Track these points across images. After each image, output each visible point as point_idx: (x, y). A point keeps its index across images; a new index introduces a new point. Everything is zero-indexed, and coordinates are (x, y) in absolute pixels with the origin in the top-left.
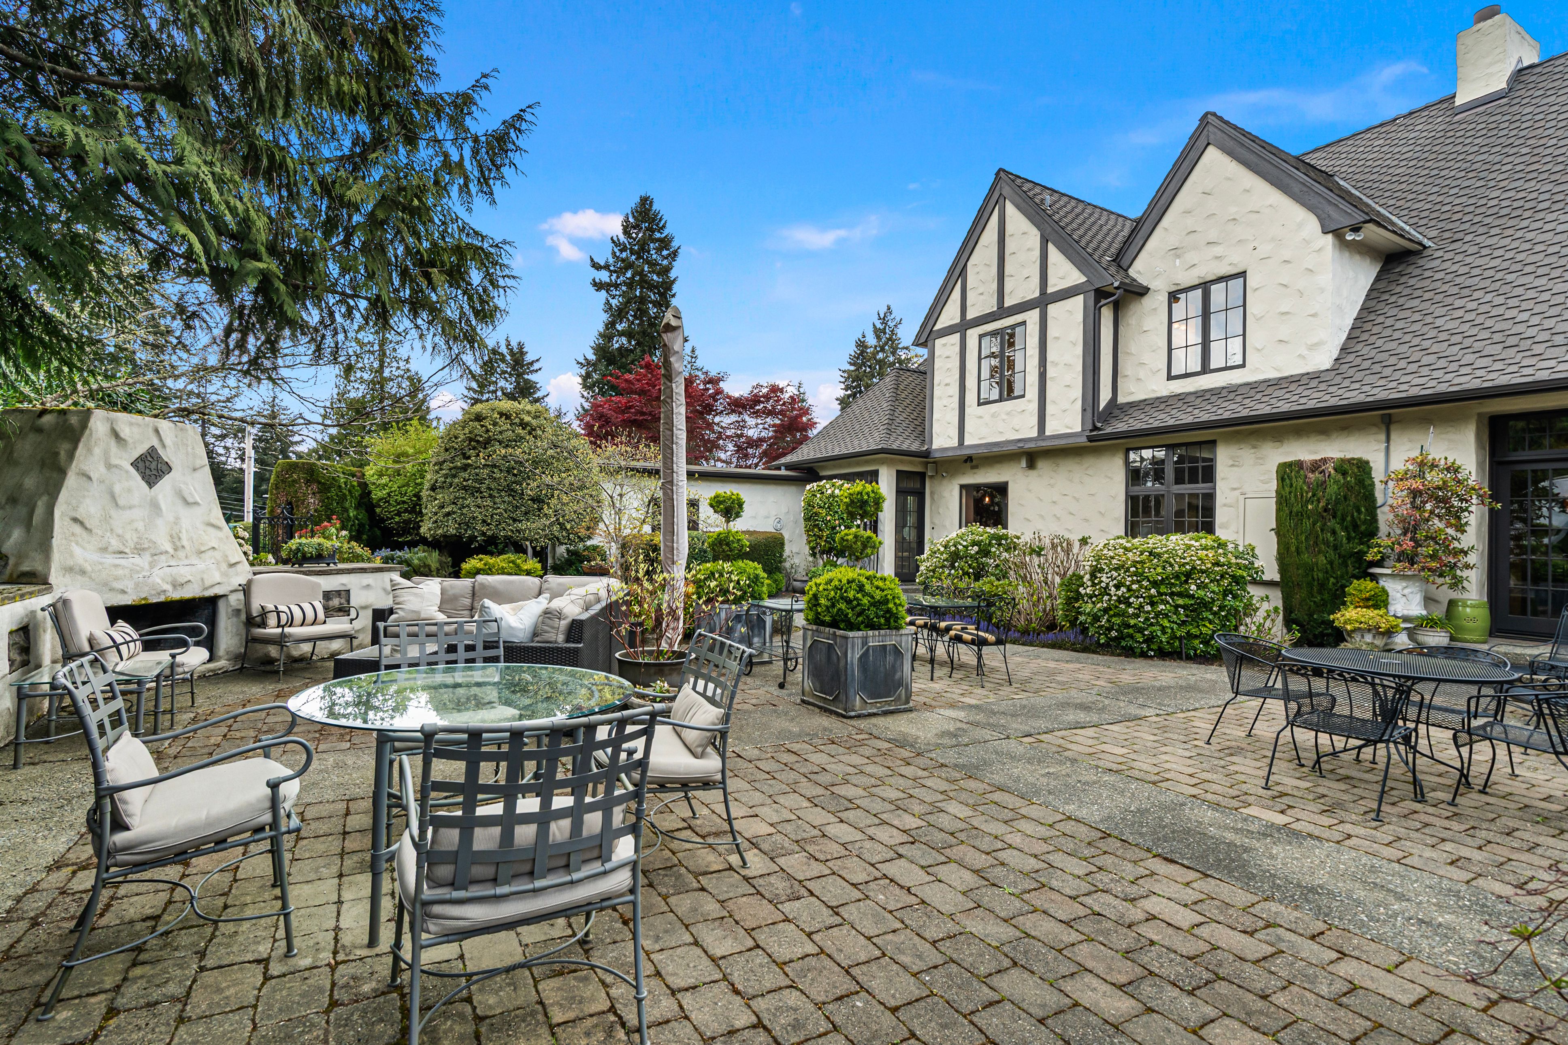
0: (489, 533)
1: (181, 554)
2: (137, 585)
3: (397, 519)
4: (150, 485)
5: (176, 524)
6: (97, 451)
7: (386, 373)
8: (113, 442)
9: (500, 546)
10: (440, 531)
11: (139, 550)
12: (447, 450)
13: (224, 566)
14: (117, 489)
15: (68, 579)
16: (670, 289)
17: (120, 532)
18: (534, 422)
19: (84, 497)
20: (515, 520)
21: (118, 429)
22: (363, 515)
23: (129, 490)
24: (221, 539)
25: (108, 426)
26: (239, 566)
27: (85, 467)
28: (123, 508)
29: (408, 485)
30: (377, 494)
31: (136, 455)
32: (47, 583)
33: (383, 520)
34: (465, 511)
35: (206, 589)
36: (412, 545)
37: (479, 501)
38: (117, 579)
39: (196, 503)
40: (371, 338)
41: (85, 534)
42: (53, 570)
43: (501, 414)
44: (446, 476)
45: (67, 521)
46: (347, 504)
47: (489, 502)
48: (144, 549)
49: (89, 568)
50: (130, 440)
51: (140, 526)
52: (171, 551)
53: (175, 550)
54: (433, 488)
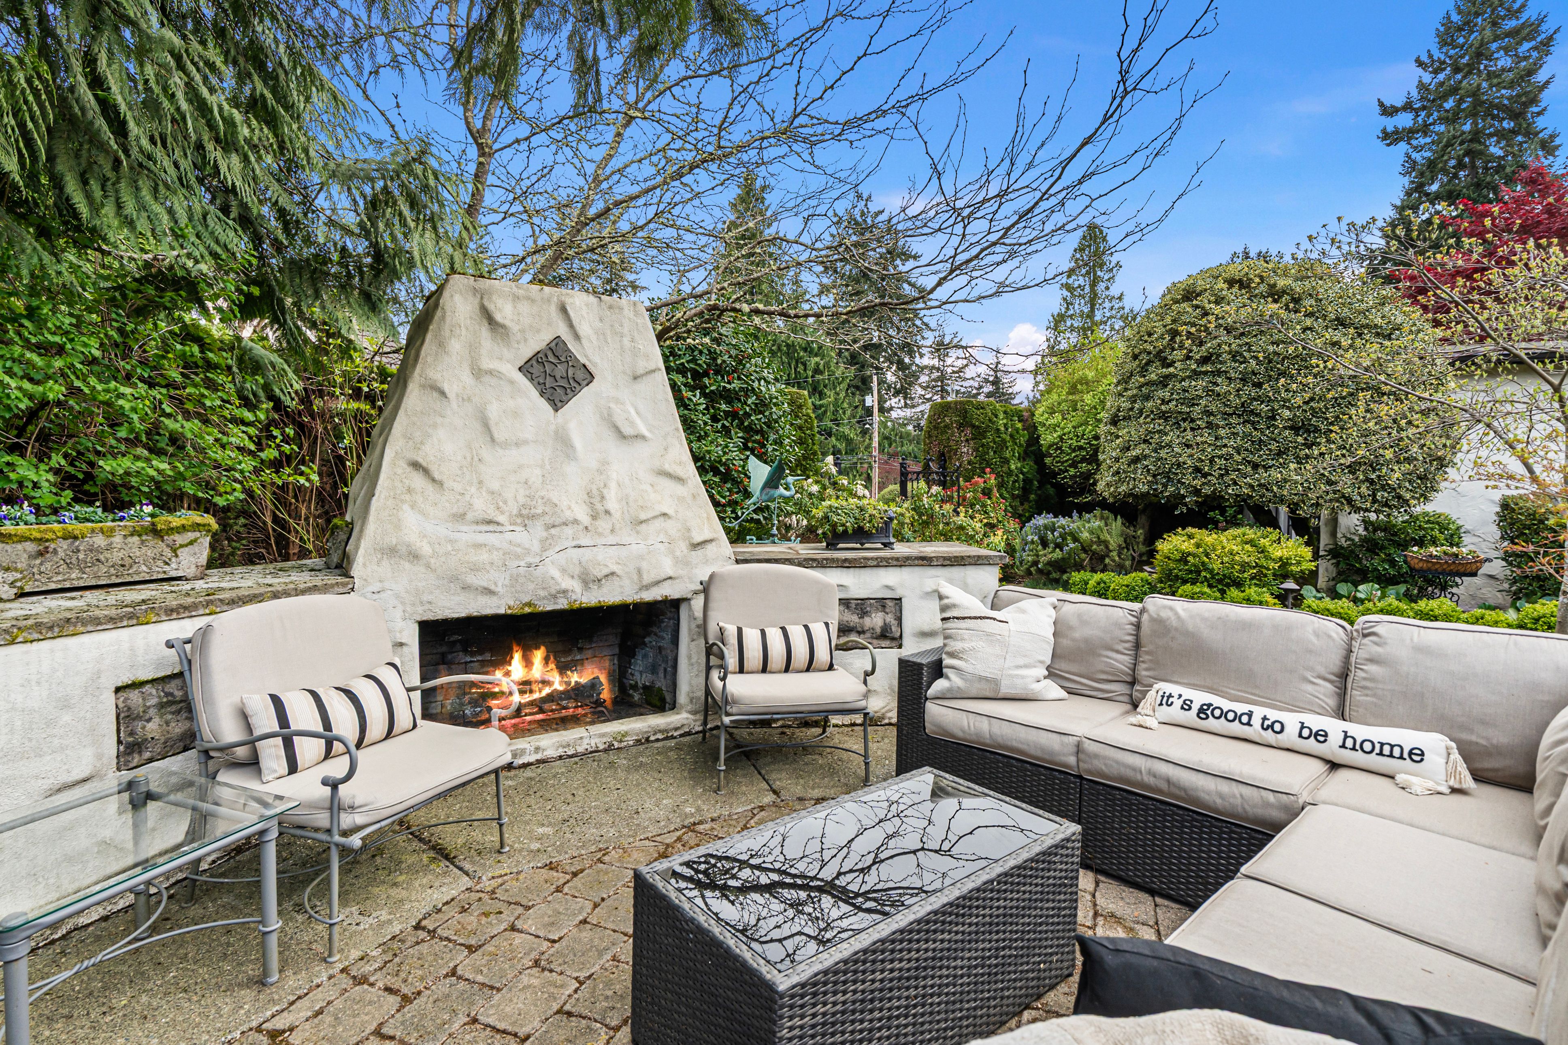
0: (1207, 490)
1: (603, 524)
2: (515, 579)
3: (1072, 471)
4: (556, 405)
5: (600, 472)
6: (456, 346)
7: (1098, 317)
8: (485, 331)
9: (1230, 512)
10: (1123, 488)
11: (526, 518)
12: (1135, 357)
13: (682, 547)
14: (494, 411)
15: (385, 568)
16: (1534, 101)
17: (495, 485)
18: (1298, 287)
19: (435, 426)
20: (1255, 466)
21: (491, 307)
22: (1029, 467)
23: (516, 414)
24: (681, 499)
25: (477, 301)
26: (710, 548)
27: (434, 374)
28: (505, 445)
29: (1086, 423)
30: (1047, 438)
31: (527, 352)
32: (347, 575)
33: (1055, 475)
34: (1163, 453)
35: (647, 587)
36: (1087, 508)
37: (1189, 435)
38: (475, 569)
39: (639, 437)
40: (1081, 281)
41: (430, 488)
42: (361, 552)
43: (1231, 283)
44: (1133, 399)
45: (402, 467)
46: (1008, 454)
47: (1207, 437)
48: (533, 517)
49: (426, 549)
50: (514, 327)
51: (535, 475)
52: (585, 519)
53: (594, 517)
54: (1114, 421)
